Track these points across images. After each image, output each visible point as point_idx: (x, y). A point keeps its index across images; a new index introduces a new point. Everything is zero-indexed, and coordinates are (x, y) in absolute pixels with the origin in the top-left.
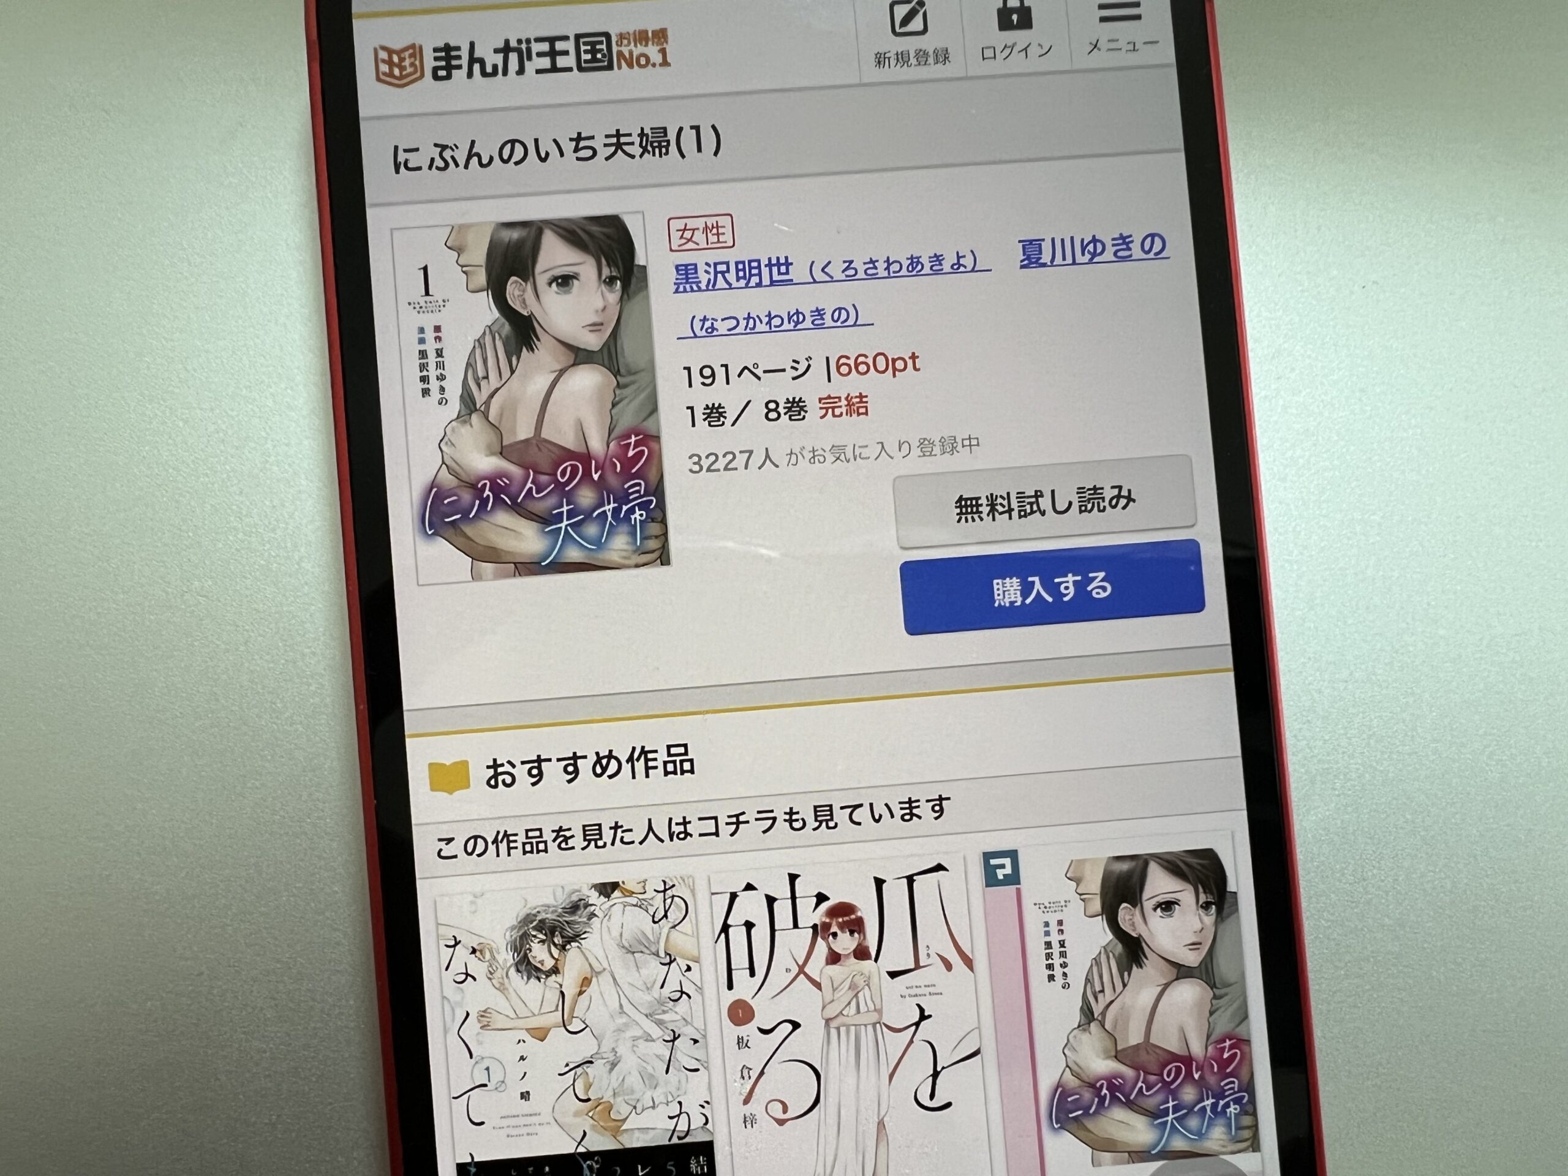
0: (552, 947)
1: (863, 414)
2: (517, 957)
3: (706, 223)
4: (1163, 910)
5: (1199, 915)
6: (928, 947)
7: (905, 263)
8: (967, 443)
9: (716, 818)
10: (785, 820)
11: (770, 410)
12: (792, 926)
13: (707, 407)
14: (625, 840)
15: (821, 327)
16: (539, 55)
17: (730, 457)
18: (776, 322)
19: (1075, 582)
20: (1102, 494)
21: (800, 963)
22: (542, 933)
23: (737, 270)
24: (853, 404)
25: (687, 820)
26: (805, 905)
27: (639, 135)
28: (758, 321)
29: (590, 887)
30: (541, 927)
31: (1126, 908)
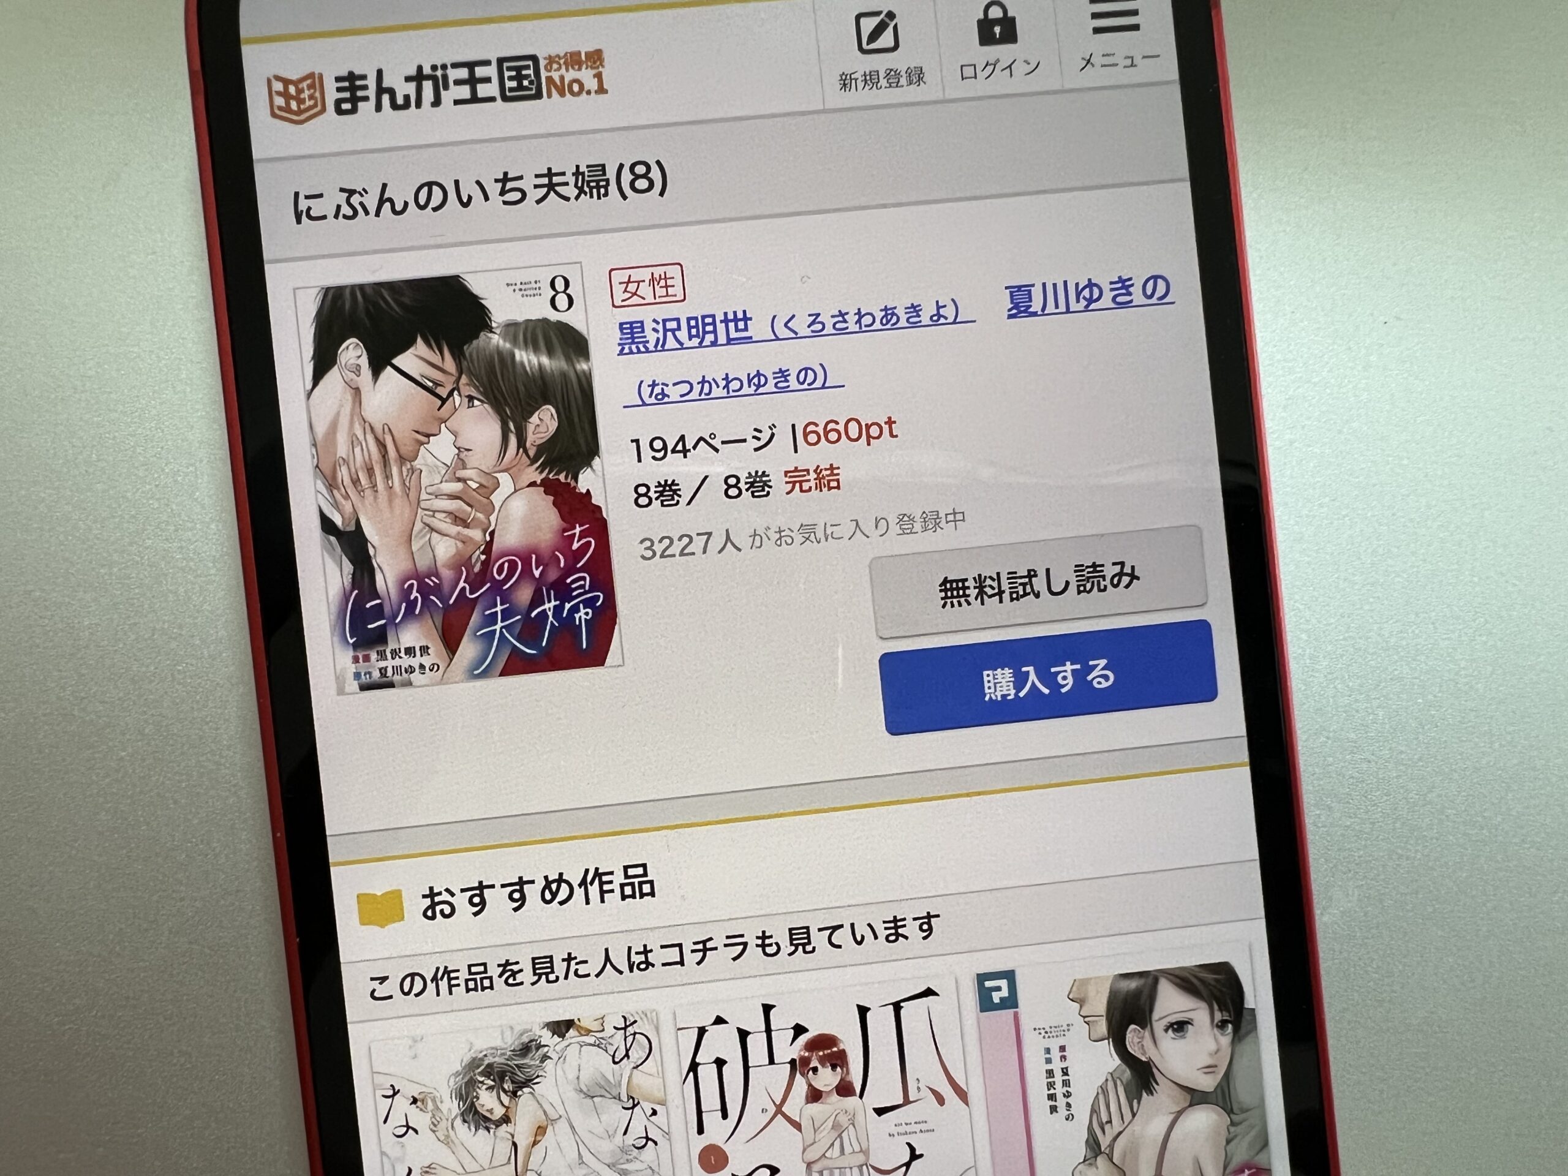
0: (501, 1093)
1: (834, 488)
2: (464, 1105)
3: (652, 274)
4: (1175, 1030)
5: (1215, 1035)
6: (918, 1079)
7: (879, 315)
9: (680, 946)
10: (757, 946)
11: (729, 486)
12: (767, 1062)
13: (660, 485)
14: (580, 973)
15: (785, 390)
16: (458, 82)
17: (686, 540)
18: (735, 385)
19: (1073, 671)
20: (1102, 571)
21: (778, 1103)
22: (489, 1078)
23: (690, 328)
24: (823, 477)
25: (648, 949)
26: (782, 1039)
27: (573, 174)
28: (714, 385)
29: (542, 1026)
30: (489, 1071)
31: (1135, 1030)
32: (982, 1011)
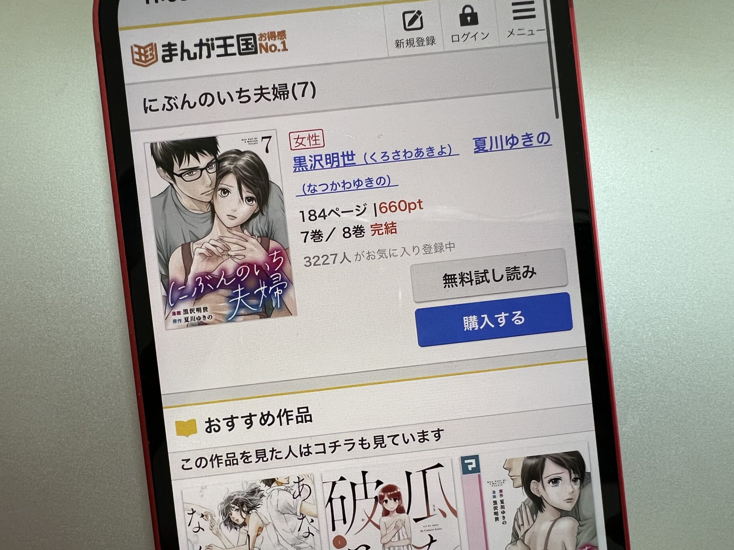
0: (242, 512)
1: (394, 233)
2: (225, 518)
3: (309, 134)
4: (553, 483)
5: (572, 485)
6: (434, 506)
7: (414, 152)
8: (448, 246)
9: (324, 444)
10: (359, 444)
11: (345, 232)
12: (364, 498)
13: (313, 232)
14: (278, 457)
15: (371, 188)
16: (218, 47)
17: (325, 257)
18: (347, 186)
19: (505, 316)
20: (519, 270)
21: (369, 516)
22: (237, 506)
23: (326, 159)
24: (389, 228)
25: (309, 446)
26: (371, 487)
27: (272, 89)
28: (338, 185)
29: (260, 481)
30: (236, 502)
31: (535, 482)
32: (463, 474)
